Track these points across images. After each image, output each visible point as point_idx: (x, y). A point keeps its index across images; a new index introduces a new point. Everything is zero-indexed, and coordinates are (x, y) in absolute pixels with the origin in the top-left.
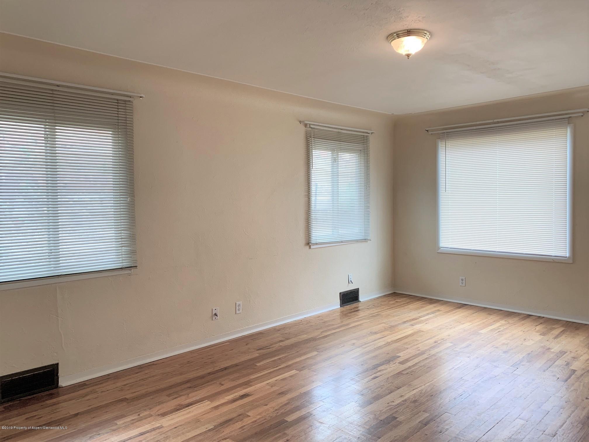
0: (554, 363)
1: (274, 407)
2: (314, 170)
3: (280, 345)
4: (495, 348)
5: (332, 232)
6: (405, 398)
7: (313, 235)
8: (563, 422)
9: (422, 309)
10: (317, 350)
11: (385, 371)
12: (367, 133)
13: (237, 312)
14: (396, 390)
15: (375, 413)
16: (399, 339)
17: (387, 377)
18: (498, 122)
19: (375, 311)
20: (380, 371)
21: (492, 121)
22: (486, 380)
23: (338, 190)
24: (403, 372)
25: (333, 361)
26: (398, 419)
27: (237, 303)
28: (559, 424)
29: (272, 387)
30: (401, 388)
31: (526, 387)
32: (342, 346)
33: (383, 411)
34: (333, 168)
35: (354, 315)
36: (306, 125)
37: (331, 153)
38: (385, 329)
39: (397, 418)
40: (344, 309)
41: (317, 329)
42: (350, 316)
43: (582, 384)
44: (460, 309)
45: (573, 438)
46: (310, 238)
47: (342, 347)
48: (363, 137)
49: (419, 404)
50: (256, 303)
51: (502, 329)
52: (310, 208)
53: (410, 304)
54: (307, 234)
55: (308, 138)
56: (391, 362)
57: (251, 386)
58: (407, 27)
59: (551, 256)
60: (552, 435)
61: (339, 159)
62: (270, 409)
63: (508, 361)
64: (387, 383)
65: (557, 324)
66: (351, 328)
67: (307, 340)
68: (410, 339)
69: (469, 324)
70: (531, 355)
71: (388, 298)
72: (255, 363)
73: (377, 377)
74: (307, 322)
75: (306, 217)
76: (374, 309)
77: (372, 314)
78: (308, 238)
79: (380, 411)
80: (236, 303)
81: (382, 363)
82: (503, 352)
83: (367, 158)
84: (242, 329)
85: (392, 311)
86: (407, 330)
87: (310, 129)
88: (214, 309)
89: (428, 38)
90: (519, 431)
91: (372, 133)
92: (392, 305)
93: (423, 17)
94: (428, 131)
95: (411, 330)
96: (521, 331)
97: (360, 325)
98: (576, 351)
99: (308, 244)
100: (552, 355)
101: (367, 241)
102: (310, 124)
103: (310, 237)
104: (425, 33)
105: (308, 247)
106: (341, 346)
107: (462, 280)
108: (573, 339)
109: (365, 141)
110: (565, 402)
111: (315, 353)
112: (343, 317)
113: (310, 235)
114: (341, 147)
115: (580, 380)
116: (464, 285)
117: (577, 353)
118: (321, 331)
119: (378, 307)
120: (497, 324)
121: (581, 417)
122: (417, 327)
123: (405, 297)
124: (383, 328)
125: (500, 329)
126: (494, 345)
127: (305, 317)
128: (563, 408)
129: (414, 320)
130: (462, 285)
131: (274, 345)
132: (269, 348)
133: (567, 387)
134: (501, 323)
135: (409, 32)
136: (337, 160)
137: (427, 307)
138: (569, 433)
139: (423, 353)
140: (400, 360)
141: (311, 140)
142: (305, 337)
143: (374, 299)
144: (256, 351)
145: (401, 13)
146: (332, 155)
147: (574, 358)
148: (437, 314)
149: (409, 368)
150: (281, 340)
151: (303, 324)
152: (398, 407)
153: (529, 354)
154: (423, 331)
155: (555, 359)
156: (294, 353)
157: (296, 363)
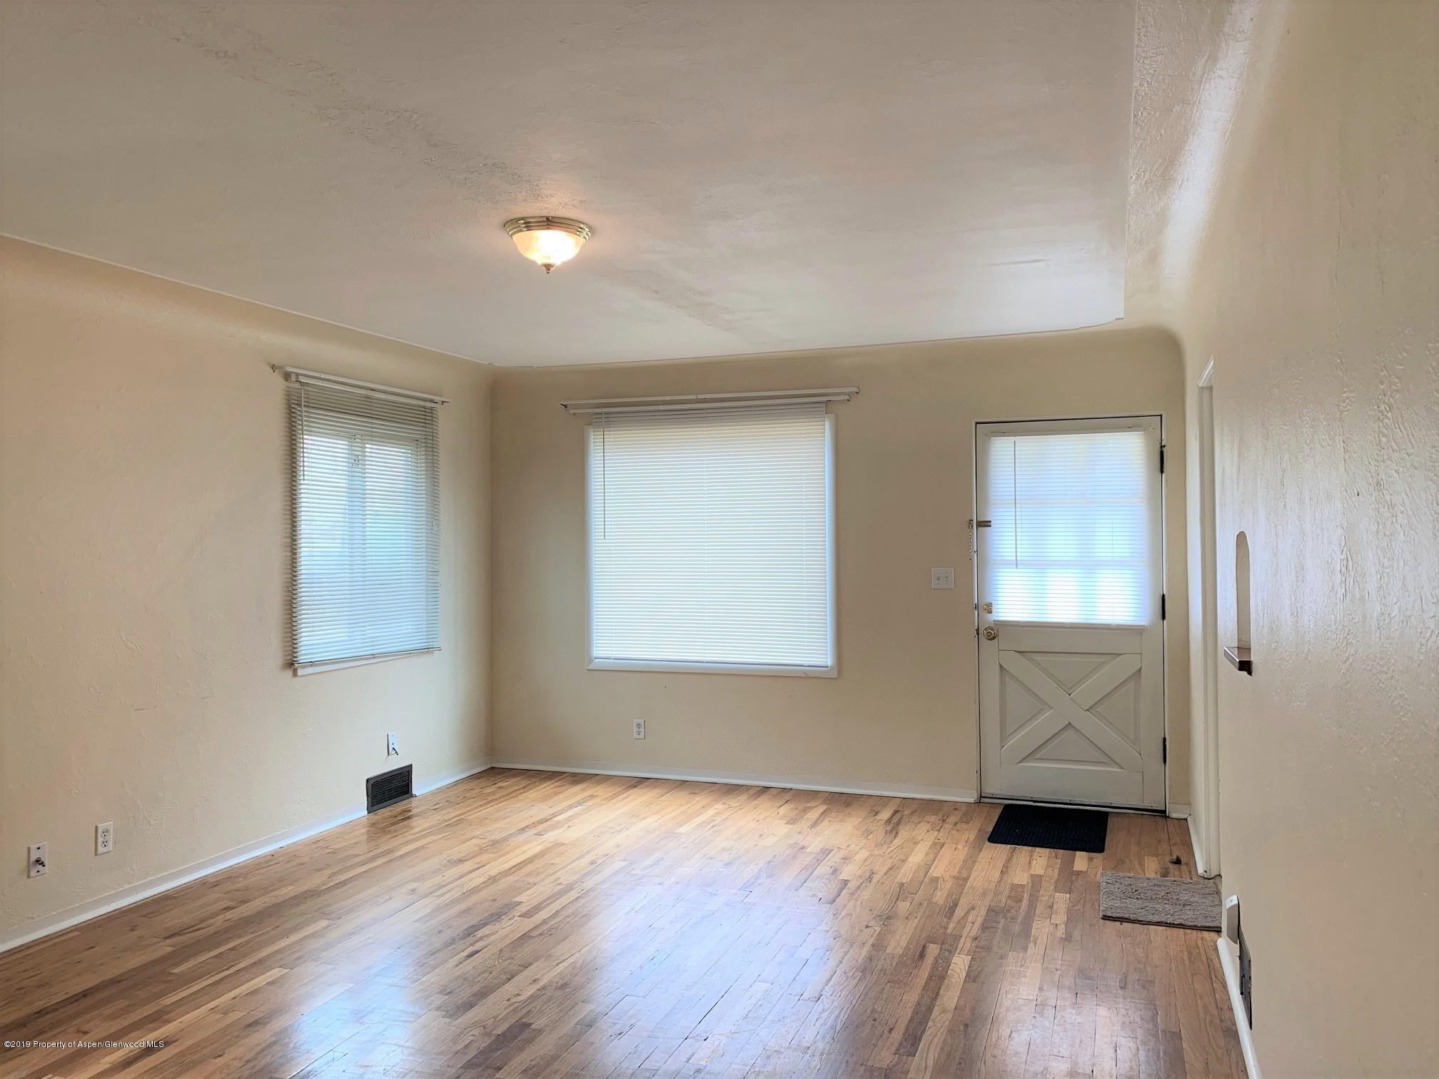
0: (812, 874)
1: (242, 1057)
2: (306, 484)
3: (226, 919)
4: (707, 859)
5: (347, 634)
6: (541, 984)
7: (303, 643)
8: (832, 973)
9: (557, 798)
10: (325, 915)
11: (494, 937)
12: (432, 401)
13: (101, 849)
14: (521, 971)
15: (484, 1023)
16: (514, 867)
17: (500, 946)
18: (705, 401)
19: (450, 814)
20: (481, 938)
21: (693, 397)
22: (696, 923)
23: (365, 532)
24: (533, 934)
25: (371, 935)
26: (533, 1027)
27: (99, 825)
28: (824, 980)
29: (225, 1013)
30: (531, 964)
31: (767, 924)
32: (387, 900)
33: (500, 1017)
34: (352, 481)
35: (405, 827)
36: (287, 376)
37: (347, 443)
38: (482, 850)
39: (530, 1024)
40: (374, 817)
41: (318, 870)
42: (395, 831)
43: (859, 902)
44: (635, 790)
45: (848, 998)
46: (295, 651)
47: (384, 902)
48: (424, 410)
49: (573, 990)
50: (152, 822)
51: (719, 820)
52: (295, 576)
53: (531, 789)
54: (288, 642)
55: (293, 406)
56: (502, 917)
57: (169, 1021)
58: (549, 213)
59: (802, 666)
60: (814, 999)
61: (367, 458)
62: (232, 1062)
63: (734, 880)
64: (500, 961)
65: (813, 799)
66: (402, 856)
67: (295, 898)
68: (538, 864)
69: (656, 817)
70: (772, 863)
71: (479, 781)
72: (168, 968)
73: (477, 952)
74: (289, 857)
75: (286, 598)
76: (449, 810)
77: (446, 821)
78: (291, 650)
79: (494, 1017)
80: (97, 827)
81: (484, 922)
82: (725, 865)
83: (433, 459)
84: (112, 893)
85: (491, 808)
86: (529, 846)
87: (297, 386)
88: (34, 847)
89: (587, 237)
90: (760, 1003)
91: (443, 402)
92: (489, 796)
93: (581, 202)
94: (566, 406)
95: (538, 845)
96: (753, 820)
97: (423, 847)
98: (848, 846)
99: (291, 664)
100: (808, 859)
101: (432, 652)
102: (297, 375)
103: (294, 648)
104: (581, 228)
105: (289, 673)
106: (384, 899)
107: (639, 725)
108: (843, 825)
109: (428, 420)
110: (832, 939)
111: (323, 923)
112: (379, 835)
113: (295, 642)
114: (372, 432)
115: (855, 896)
116: (642, 736)
117: (849, 848)
118: (328, 872)
119: (459, 803)
120: (709, 812)
121: (859, 961)
122: (551, 836)
123: (515, 776)
124: (476, 848)
125: (715, 820)
126: (707, 854)
127: (282, 845)
128: (829, 949)
129: (542, 823)
130: (638, 737)
131: (212, 921)
132: (197, 930)
133: (835, 912)
134: (716, 809)
135: (549, 222)
136: (362, 460)
137: (568, 791)
138: (841, 991)
139: (569, 888)
140: (523, 909)
141: (300, 411)
142: (288, 891)
143: (448, 788)
144: (161, 942)
145: (541, 189)
146: (348, 450)
147: (845, 859)
148: (589, 803)
149: (544, 922)
150: (226, 906)
151: (277, 863)
152: (530, 1003)
153: (769, 862)
154: (563, 844)
155: (813, 865)
156: (268, 932)
157: (277, 952)
